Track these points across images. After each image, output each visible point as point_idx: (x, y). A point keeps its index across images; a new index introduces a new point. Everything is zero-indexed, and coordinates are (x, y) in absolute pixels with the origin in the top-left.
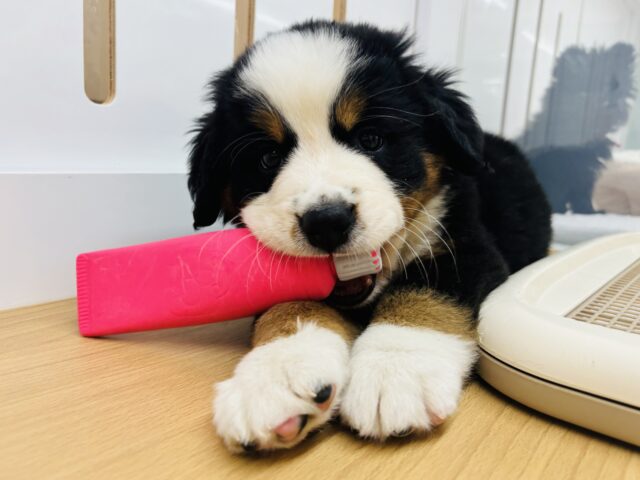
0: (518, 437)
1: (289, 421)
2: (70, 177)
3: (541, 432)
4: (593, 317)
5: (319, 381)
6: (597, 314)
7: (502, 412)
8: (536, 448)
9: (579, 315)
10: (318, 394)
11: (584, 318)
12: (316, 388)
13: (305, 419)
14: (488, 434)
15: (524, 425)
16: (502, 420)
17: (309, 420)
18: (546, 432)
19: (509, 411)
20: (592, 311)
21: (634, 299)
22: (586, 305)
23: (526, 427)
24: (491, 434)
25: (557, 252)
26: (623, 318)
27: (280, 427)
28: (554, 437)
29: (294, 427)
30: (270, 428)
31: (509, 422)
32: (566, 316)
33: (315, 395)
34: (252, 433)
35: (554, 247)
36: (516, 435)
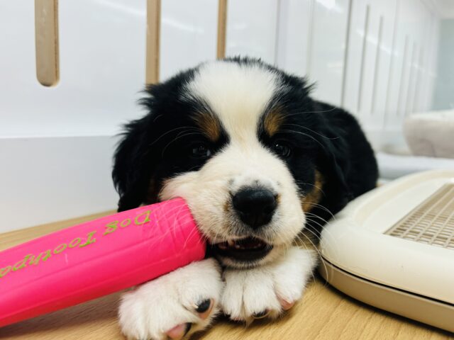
0: (349, 323)
1: (177, 327)
2: (26, 140)
3: (367, 317)
4: (406, 233)
5: (201, 296)
6: (408, 230)
7: (339, 304)
8: (362, 331)
9: (395, 232)
10: (200, 306)
11: (399, 234)
12: (199, 301)
13: (189, 326)
14: (328, 321)
15: (354, 314)
16: (339, 310)
17: (192, 326)
18: (369, 319)
19: (344, 304)
20: (405, 228)
21: (435, 219)
22: (401, 224)
23: (356, 315)
24: (331, 321)
25: (382, 185)
26: (428, 233)
27: (170, 331)
28: (377, 321)
29: (181, 332)
30: (163, 331)
31: (344, 311)
32: (385, 233)
33: (197, 307)
34: (149, 334)
35: (380, 181)
36: (348, 321)
